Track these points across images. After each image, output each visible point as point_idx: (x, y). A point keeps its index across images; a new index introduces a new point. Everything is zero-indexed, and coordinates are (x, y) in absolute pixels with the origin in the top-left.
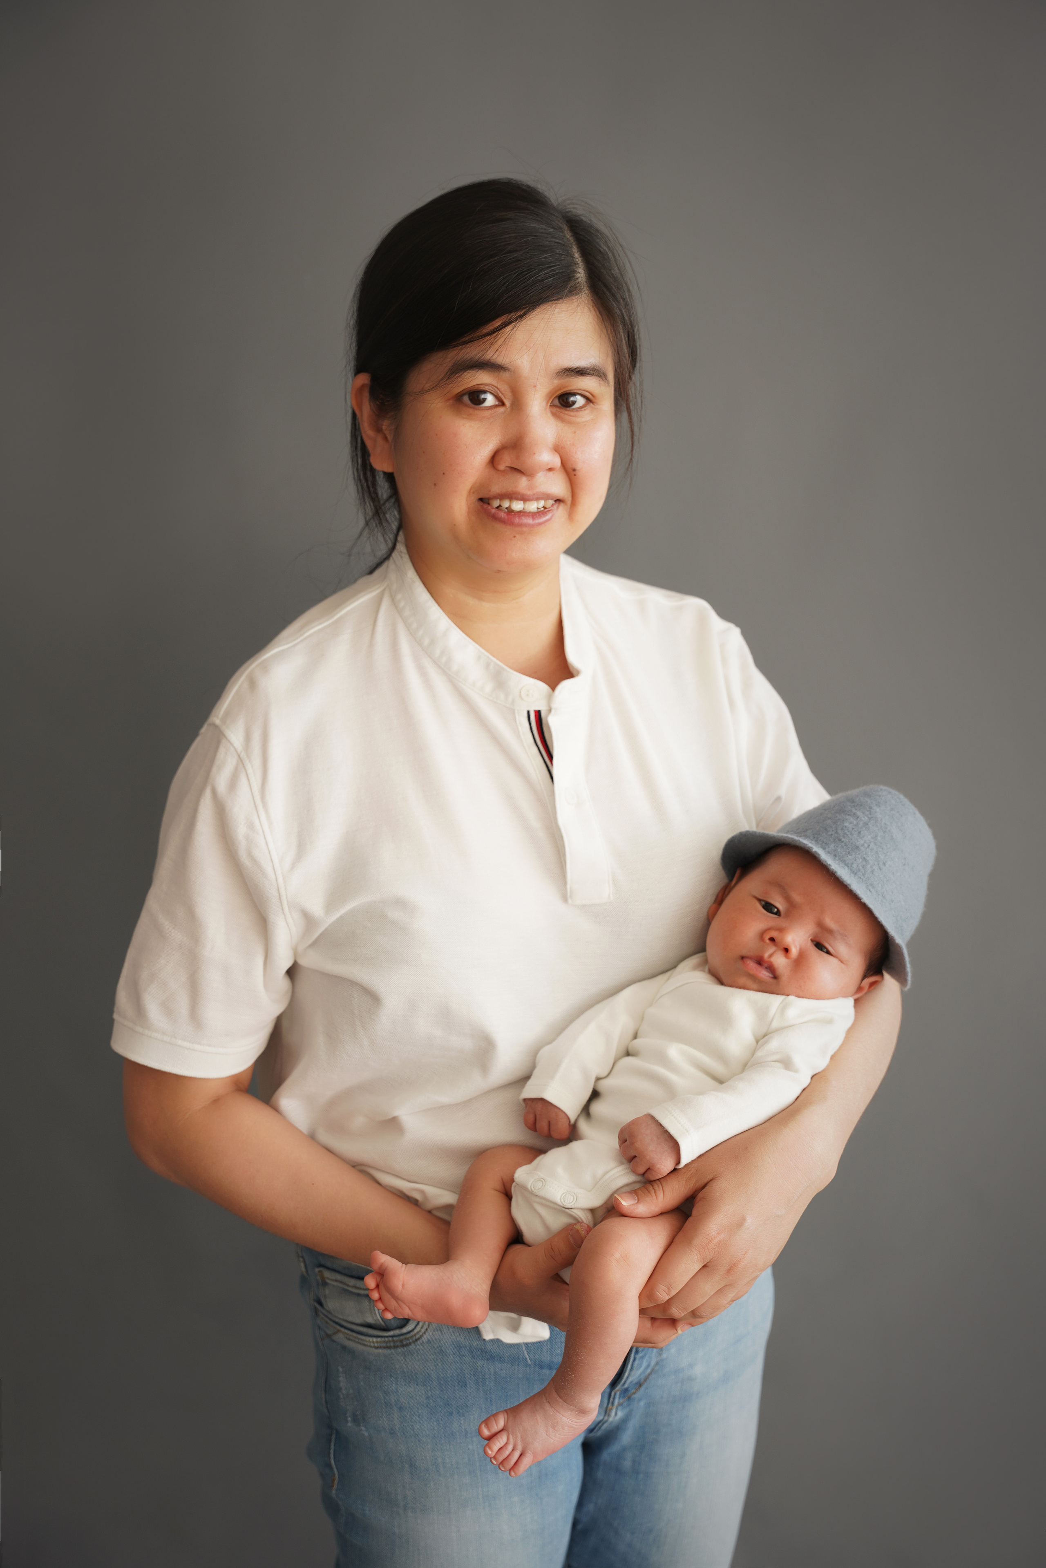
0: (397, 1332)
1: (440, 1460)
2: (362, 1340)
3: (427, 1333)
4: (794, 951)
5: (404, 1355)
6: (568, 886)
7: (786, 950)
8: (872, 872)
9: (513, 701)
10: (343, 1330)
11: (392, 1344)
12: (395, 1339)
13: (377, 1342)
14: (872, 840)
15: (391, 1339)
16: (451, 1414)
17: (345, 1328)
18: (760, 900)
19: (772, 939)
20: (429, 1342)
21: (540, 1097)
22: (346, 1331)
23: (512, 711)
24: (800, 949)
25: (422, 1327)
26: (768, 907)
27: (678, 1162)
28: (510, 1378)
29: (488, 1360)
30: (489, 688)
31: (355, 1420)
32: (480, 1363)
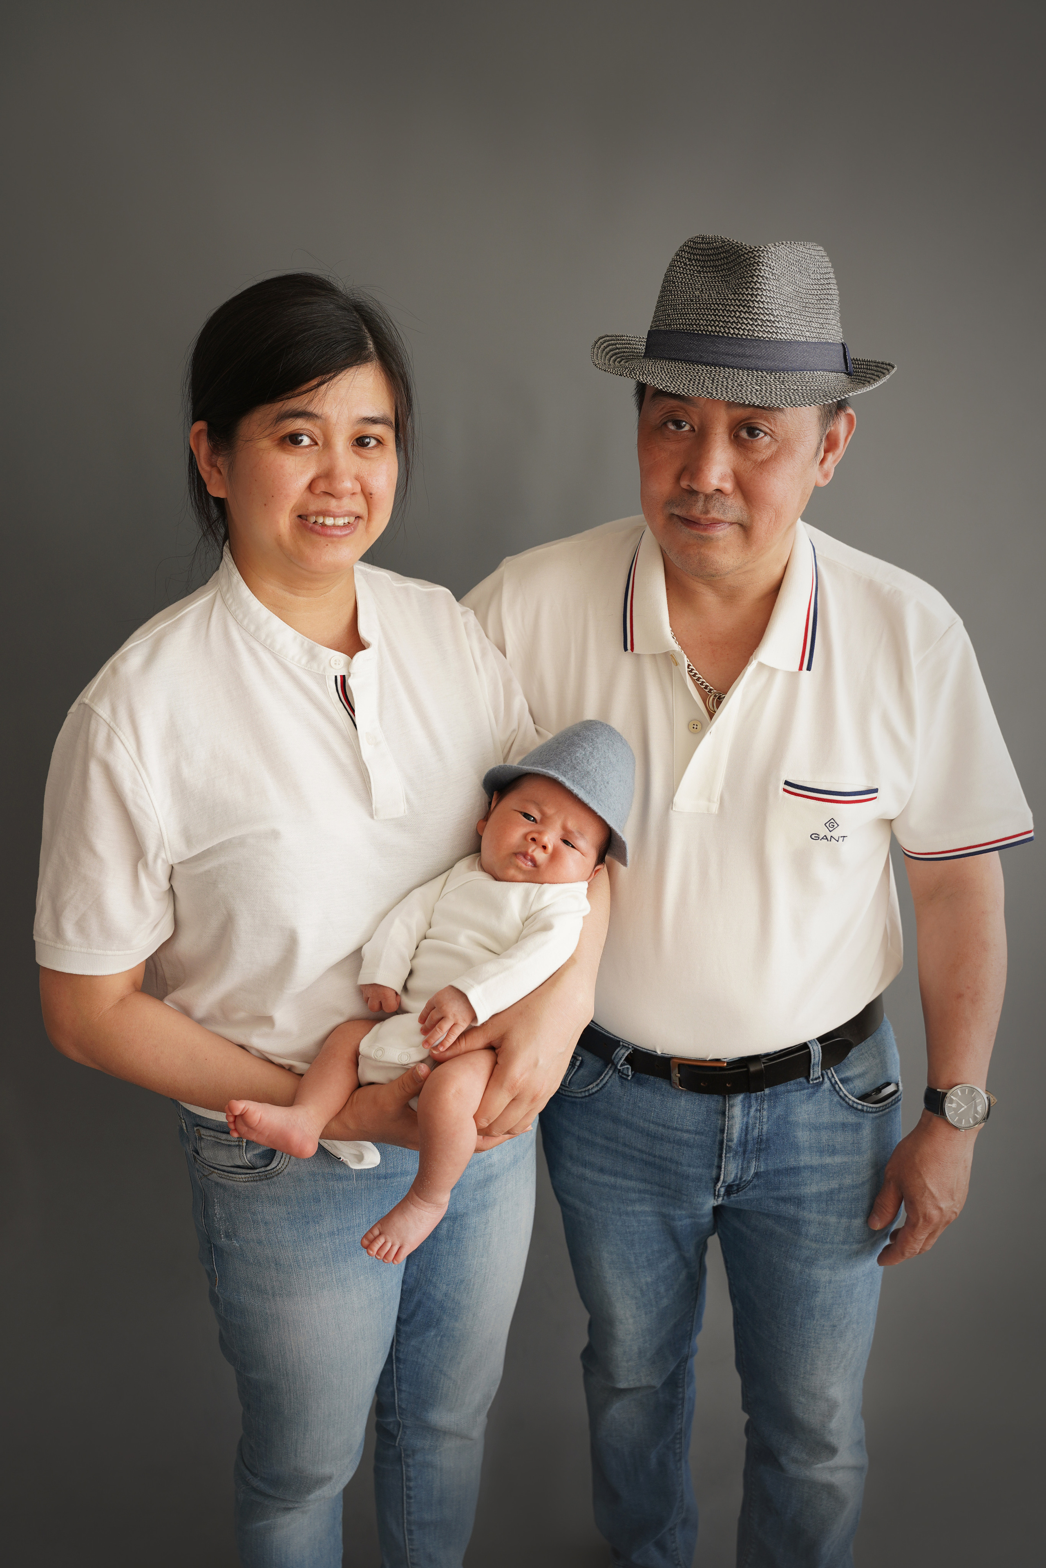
0: (263, 1169)
1: (300, 1257)
2: (232, 1177)
3: (287, 1168)
4: (550, 848)
5: (268, 1185)
6: (374, 808)
7: (544, 847)
9: (324, 669)
10: (216, 1171)
11: (258, 1178)
12: (261, 1174)
13: (245, 1178)
14: (598, 765)
15: (257, 1174)
16: (308, 1223)
17: (218, 1169)
18: (521, 812)
19: (533, 840)
20: (289, 1174)
21: (371, 982)
22: (219, 1172)
23: (323, 677)
24: (554, 846)
25: (283, 1164)
26: (527, 816)
27: (474, 1020)
28: (355, 1190)
29: (337, 1180)
30: (304, 661)
31: (228, 1236)
32: (331, 1183)
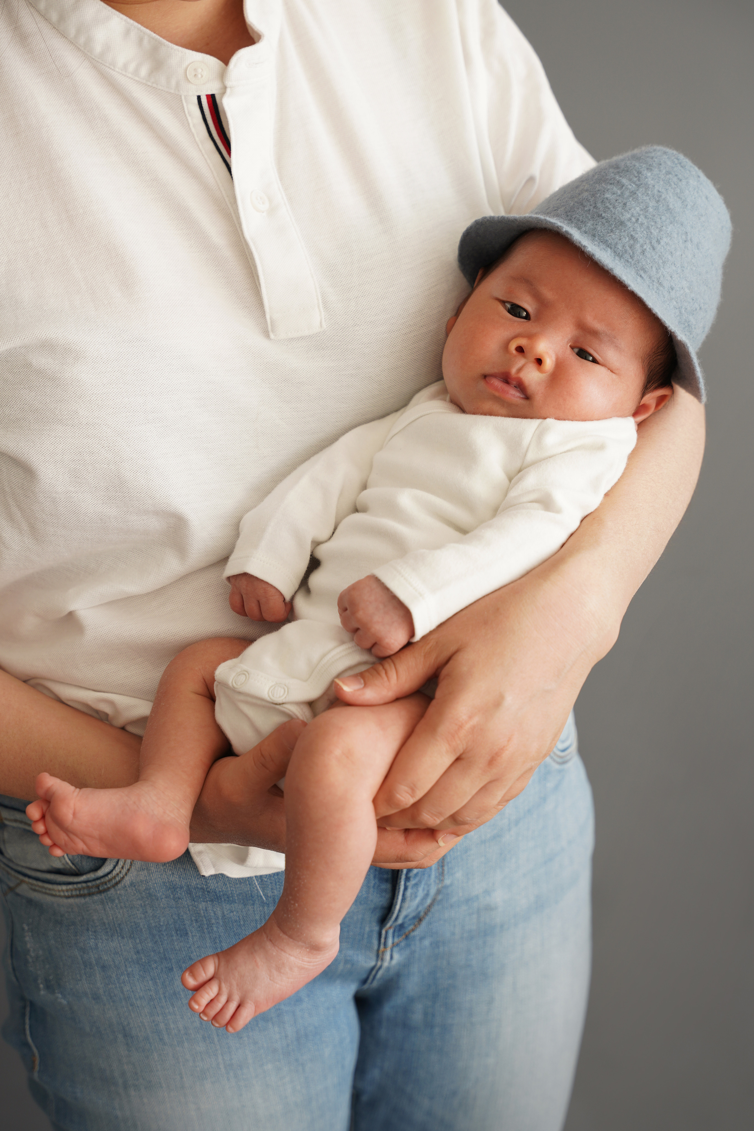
0: (92, 876)
1: (162, 1026)
2: (50, 889)
3: (130, 874)
4: (549, 363)
5: (102, 902)
6: (268, 317)
7: (539, 361)
8: (643, 252)
9: (178, 85)
10: (26, 879)
11: (86, 892)
12: (90, 884)
13: (67, 891)
14: (641, 213)
15: (84, 885)
16: (171, 969)
17: (29, 877)
18: (503, 302)
19: (520, 350)
20: (132, 884)
21: (242, 572)
22: (31, 881)
23: (178, 98)
24: (557, 359)
25: (122, 868)
26: (515, 310)
27: (412, 634)
28: (244, 921)
29: (212, 901)
30: (144, 71)
31: (49, 987)
32: (202, 905)
